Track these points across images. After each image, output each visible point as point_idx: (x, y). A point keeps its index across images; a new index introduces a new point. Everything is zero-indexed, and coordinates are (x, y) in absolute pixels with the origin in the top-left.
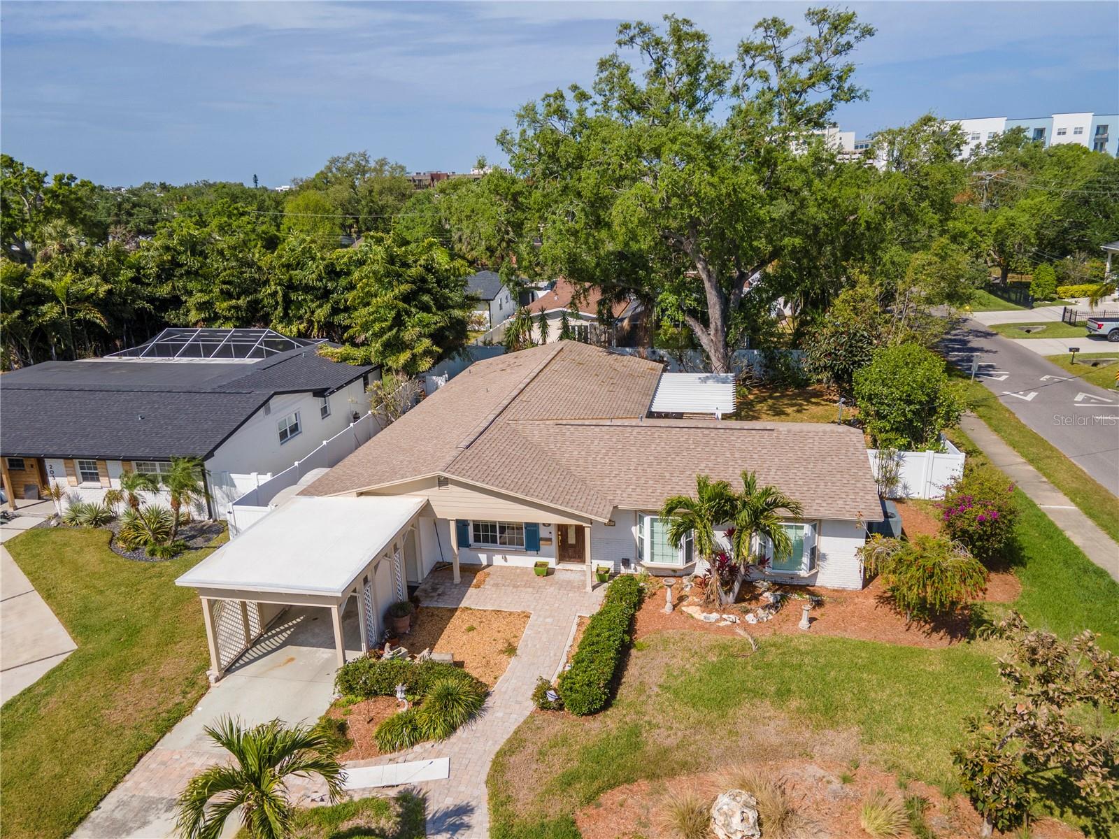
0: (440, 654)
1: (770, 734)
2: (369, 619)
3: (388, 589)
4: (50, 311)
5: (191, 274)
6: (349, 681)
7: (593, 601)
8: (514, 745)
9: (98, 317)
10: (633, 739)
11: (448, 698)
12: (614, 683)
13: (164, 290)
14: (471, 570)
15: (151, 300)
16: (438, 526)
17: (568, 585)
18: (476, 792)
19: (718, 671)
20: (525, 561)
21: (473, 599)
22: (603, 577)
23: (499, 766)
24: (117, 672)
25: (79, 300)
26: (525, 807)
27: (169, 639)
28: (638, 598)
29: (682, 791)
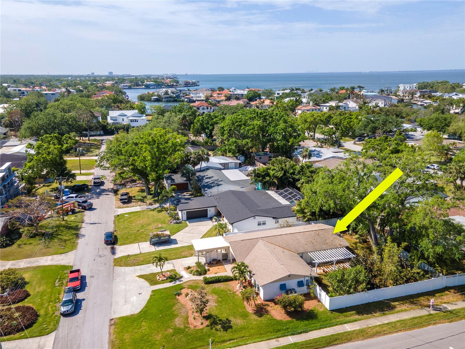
0: (209, 268)
2: (207, 258)
3: (215, 256)
4: (267, 179)
6: (199, 264)
8: (195, 280)
9: (276, 182)
10: (203, 288)
18: (186, 280)
21: (227, 266)
23: (190, 280)
25: (275, 177)
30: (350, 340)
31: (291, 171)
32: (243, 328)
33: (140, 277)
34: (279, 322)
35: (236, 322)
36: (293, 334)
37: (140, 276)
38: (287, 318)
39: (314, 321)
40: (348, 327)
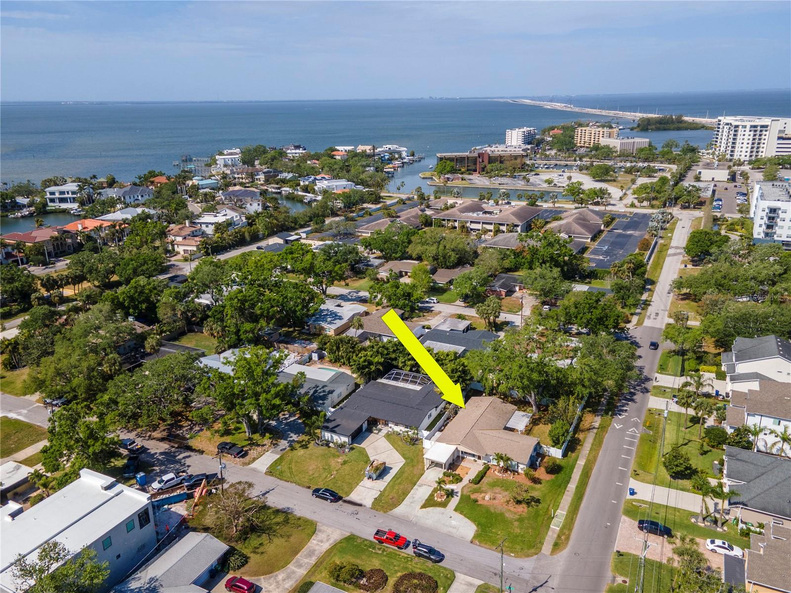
0: (457, 472)
1: (497, 491)
2: (447, 466)
3: (451, 461)
4: (373, 368)
5: (401, 352)
6: (444, 474)
7: (481, 468)
8: (465, 486)
9: (381, 368)
10: (480, 488)
11: (457, 479)
12: (480, 481)
13: (393, 356)
14: (463, 458)
15: (390, 359)
16: (459, 451)
17: (478, 464)
18: (460, 490)
19: (495, 482)
20: (473, 458)
21: (463, 464)
22: (485, 464)
23: (463, 488)
24: (413, 466)
25: (378, 363)
26: (465, 493)
27: (418, 462)
28: (489, 468)
29: (483, 495)
30: (591, 469)
31: (386, 352)
32: (545, 496)
33: (425, 508)
34: (552, 480)
35: (536, 494)
36: (568, 483)
37: (424, 506)
38: (553, 477)
39: (564, 469)
40: (581, 463)
